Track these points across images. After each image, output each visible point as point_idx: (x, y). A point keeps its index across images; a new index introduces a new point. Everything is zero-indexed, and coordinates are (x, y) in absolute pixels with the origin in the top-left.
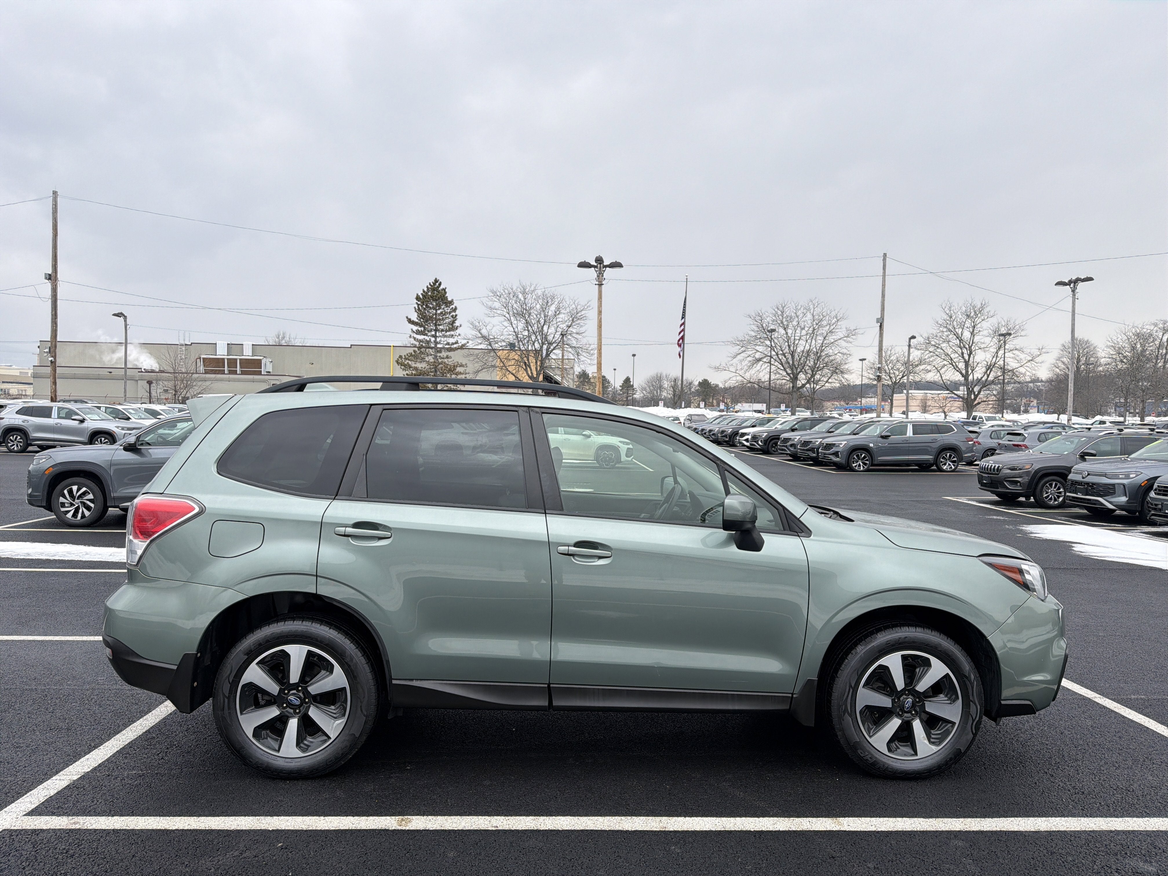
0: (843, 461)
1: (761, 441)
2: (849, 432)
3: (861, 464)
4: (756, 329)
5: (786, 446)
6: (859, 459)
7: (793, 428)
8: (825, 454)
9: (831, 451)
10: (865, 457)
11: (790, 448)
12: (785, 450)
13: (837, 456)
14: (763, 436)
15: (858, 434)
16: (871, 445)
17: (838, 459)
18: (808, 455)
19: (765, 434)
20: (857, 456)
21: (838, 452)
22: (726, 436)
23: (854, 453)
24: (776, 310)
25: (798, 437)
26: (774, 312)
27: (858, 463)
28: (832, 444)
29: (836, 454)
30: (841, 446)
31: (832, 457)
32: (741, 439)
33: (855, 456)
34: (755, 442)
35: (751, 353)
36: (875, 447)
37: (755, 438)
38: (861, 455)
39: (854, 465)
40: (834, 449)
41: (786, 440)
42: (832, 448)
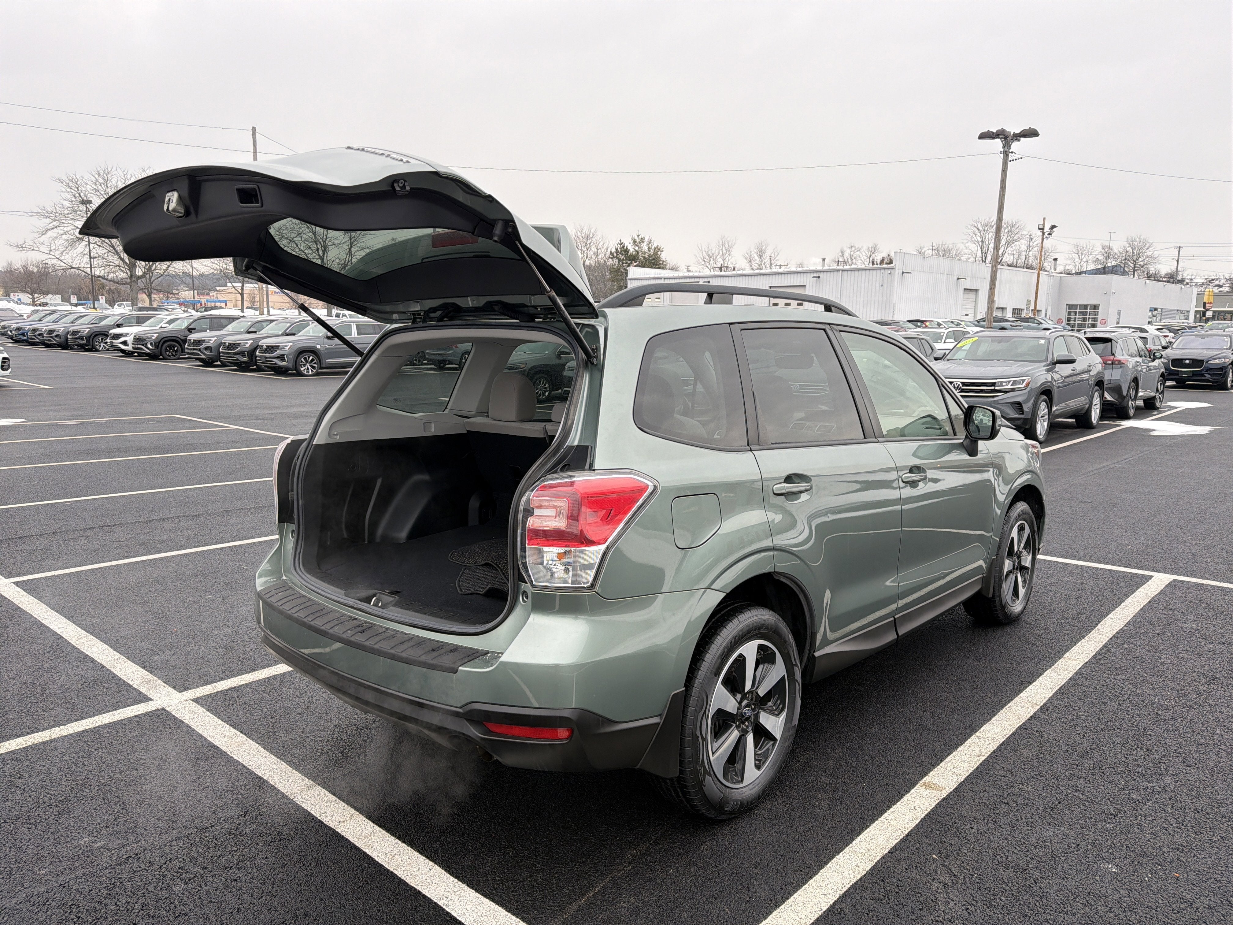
0: (291, 365)
1: (151, 344)
2: (280, 333)
3: (309, 367)
4: (69, 196)
5: (200, 350)
6: (307, 362)
7: (190, 327)
8: (266, 358)
9: (275, 354)
10: (313, 360)
11: (205, 352)
12: (198, 354)
13: (283, 360)
14: (153, 338)
15: (294, 334)
16: (318, 347)
17: (284, 363)
18: (237, 360)
19: (156, 335)
20: (305, 359)
21: (284, 355)
22: (81, 338)
23: (301, 356)
24: (97, 176)
25: (214, 339)
26: (93, 179)
27: (306, 367)
28: (275, 346)
29: (281, 357)
30: (287, 348)
31: (275, 361)
32: (114, 341)
33: (303, 360)
34: (143, 345)
35: (69, 228)
36: (322, 349)
37: (139, 340)
38: (309, 358)
39: (302, 369)
40: (278, 353)
41: (198, 342)
42: (276, 351)
